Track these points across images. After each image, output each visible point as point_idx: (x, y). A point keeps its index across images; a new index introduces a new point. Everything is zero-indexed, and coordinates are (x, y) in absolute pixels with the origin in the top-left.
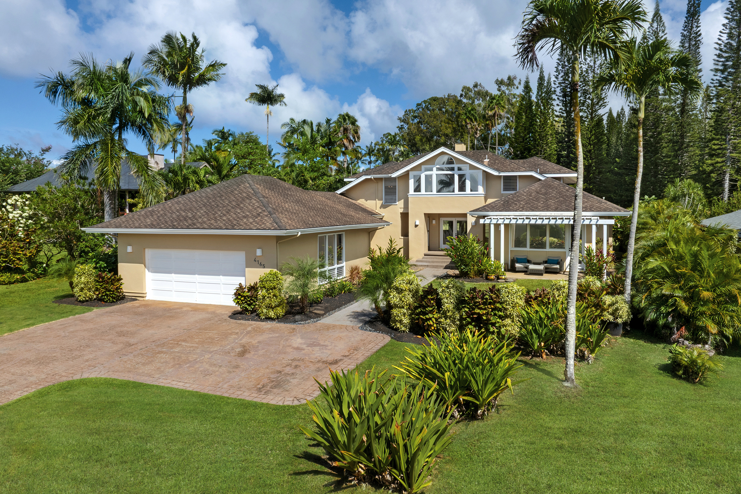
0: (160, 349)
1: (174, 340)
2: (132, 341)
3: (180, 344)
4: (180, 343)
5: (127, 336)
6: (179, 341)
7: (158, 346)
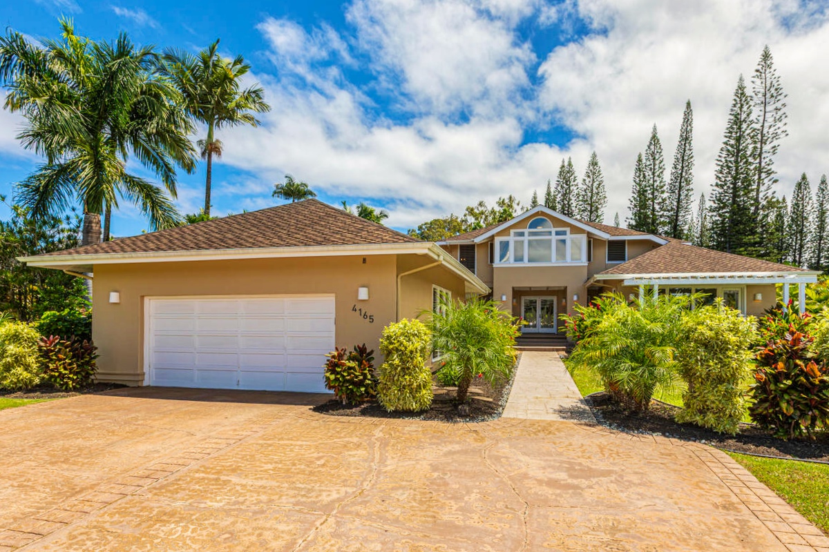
0: (165, 503)
1: (206, 470)
2: (85, 476)
3: (226, 482)
4: (223, 478)
5: (75, 463)
6: (219, 472)
7: (159, 490)
